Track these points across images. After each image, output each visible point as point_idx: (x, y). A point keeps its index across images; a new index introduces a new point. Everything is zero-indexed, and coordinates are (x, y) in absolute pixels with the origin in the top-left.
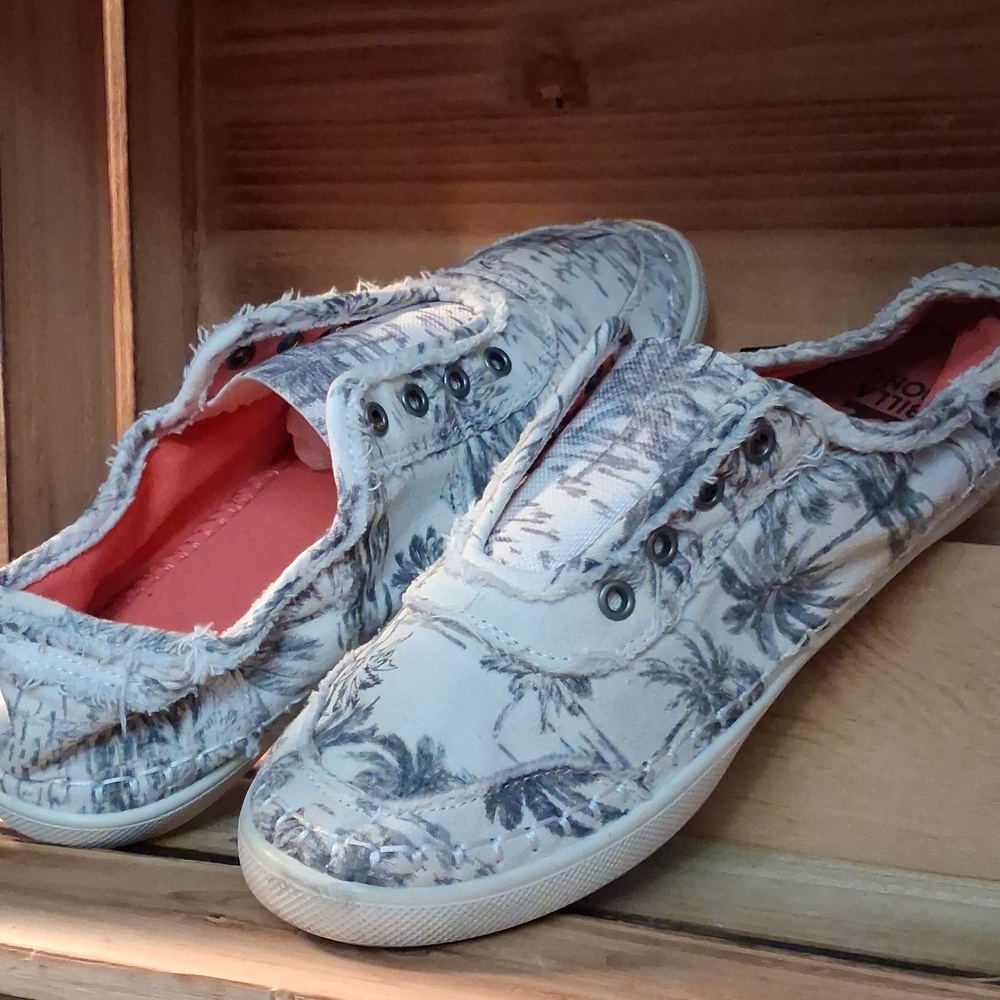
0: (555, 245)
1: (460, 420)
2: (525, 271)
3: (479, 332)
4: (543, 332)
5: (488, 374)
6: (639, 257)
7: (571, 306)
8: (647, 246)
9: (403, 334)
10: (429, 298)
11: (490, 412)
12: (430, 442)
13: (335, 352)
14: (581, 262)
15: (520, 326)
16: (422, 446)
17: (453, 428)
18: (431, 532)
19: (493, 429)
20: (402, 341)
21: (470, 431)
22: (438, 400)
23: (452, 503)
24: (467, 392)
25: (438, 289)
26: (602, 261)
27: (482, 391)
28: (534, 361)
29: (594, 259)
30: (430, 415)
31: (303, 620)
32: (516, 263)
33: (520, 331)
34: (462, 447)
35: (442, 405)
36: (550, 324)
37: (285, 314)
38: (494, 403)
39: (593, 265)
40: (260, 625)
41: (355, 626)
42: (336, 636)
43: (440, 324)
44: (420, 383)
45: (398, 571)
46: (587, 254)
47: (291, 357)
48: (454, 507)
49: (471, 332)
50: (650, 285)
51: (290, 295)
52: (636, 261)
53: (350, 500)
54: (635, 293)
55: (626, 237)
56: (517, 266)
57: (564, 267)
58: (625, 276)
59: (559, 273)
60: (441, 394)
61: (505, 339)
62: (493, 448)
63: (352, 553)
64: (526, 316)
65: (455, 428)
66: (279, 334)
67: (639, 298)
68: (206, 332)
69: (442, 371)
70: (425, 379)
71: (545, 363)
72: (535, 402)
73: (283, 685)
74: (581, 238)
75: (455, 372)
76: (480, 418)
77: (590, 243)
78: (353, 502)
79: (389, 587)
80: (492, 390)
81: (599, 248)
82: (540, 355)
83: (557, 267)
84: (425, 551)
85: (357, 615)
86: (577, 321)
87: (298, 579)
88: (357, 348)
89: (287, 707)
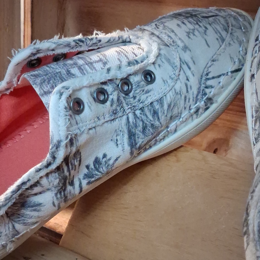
0: (190, 19)
1: (125, 105)
2: (173, 31)
3: (142, 62)
4: (174, 63)
5: (143, 83)
6: (229, 28)
7: (190, 51)
8: (234, 23)
9: (107, 60)
10: (127, 41)
11: (141, 101)
12: (107, 116)
13: (70, 67)
14: (200, 29)
15: (163, 60)
16: (102, 118)
17: (120, 109)
18: (105, 156)
19: (142, 109)
20: (105, 64)
21: (130, 110)
22: (114, 96)
23: (117, 143)
24: (130, 92)
25: (131, 37)
26: (210, 29)
27: (138, 91)
28: (166, 77)
29: (206, 28)
30: (108, 103)
31: (36, 194)
32: (170, 27)
33: (163, 62)
34: (125, 117)
35: (115, 98)
36: (178, 59)
37: (53, 46)
38: (143, 97)
39: (205, 31)
40: (7, 201)
41: (61, 198)
42: (51, 202)
43: (126, 56)
44: (105, 87)
45: (87, 172)
46: (203, 25)
47: (48, 68)
48: (117, 145)
49: (137, 62)
50: (232, 42)
51: (58, 36)
52: (226, 30)
53: (55, 147)
54: (223, 46)
55: (224, 18)
56: (170, 29)
57: (191, 31)
58: (220, 38)
59: (188, 33)
60: (116, 93)
61: (155, 66)
62: (140, 118)
63: (59, 169)
64: (167, 55)
65: (122, 109)
66: (52, 54)
67: (225, 49)
68: (16, 52)
69: (118, 82)
70: (108, 86)
71: (172, 79)
72: (164, 97)
73: (25, 221)
74: (203, 17)
75: (126, 81)
76: (136, 104)
77: (206, 19)
78: (57, 148)
79: (82, 180)
80: (143, 91)
81: (210, 23)
82: (171, 75)
83: (188, 30)
84: (101, 164)
85: (62, 194)
86: (192, 58)
87: (29, 180)
88: (82, 66)
89: (28, 230)
